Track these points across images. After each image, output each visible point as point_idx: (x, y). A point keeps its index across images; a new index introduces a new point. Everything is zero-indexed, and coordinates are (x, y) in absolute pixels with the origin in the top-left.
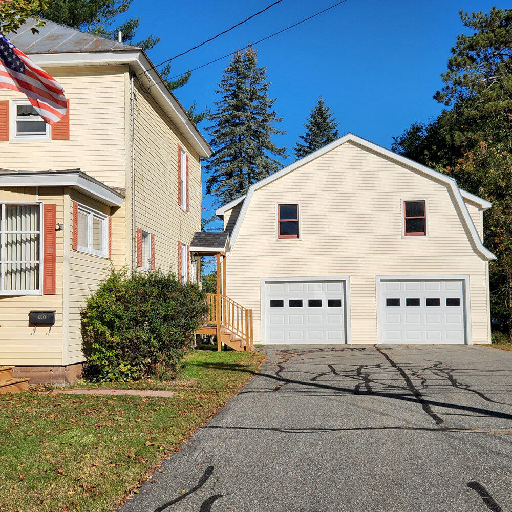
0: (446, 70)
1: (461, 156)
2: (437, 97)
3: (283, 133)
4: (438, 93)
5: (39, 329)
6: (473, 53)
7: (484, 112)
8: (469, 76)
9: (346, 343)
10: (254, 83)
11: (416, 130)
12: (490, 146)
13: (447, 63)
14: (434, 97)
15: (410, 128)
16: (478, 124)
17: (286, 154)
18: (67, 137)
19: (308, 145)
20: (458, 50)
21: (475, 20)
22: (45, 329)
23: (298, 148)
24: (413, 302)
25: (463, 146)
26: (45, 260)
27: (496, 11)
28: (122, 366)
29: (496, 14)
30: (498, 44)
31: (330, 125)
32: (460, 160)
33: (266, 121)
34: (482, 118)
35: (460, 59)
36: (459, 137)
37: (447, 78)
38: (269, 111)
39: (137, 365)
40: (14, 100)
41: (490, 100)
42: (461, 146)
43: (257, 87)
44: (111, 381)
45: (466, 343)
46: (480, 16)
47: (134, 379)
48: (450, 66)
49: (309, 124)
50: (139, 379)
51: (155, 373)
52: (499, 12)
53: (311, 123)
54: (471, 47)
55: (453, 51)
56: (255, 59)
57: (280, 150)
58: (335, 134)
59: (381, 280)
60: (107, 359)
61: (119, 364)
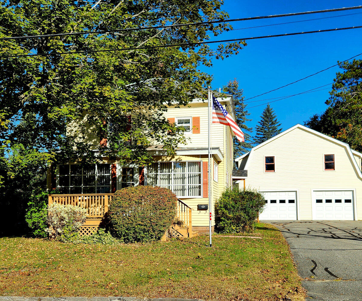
0: (331, 90)
1: (339, 131)
2: (327, 103)
3: (251, 120)
4: (327, 101)
5: (202, 211)
6: (344, 81)
7: (351, 110)
8: (343, 93)
9: (297, 220)
10: (237, 97)
11: (316, 117)
12: (354, 126)
13: (332, 86)
14: (326, 103)
15: (312, 117)
16: (348, 116)
17: (252, 131)
18: (199, 132)
19: (261, 126)
20: (337, 80)
21: (345, 65)
22: (204, 211)
23: (257, 127)
24: (329, 201)
25: (341, 126)
26: (204, 184)
27: (356, 61)
28: (232, 226)
29: (356, 62)
30: (357, 77)
31: (273, 116)
32: (339, 133)
33: (244, 115)
34: (350, 112)
35: (338, 85)
36: (339, 122)
37: (332, 93)
38: (244, 110)
39: (238, 226)
40: (176, 117)
41: (354, 104)
42: (339, 126)
43: (239, 99)
44: (228, 233)
45: (354, 220)
46: (347, 64)
47: (237, 232)
48: (333, 88)
49: (263, 116)
50: (239, 232)
51: (245, 230)
52: (357, 61)
53: (264, 115)
54: (344, 79)
55: (335, 80)
56: (238, 86)
57: (250, 129)
58: (276, 121)
59: (314, 191)
60: (227, 224)
61: (231, 226)
